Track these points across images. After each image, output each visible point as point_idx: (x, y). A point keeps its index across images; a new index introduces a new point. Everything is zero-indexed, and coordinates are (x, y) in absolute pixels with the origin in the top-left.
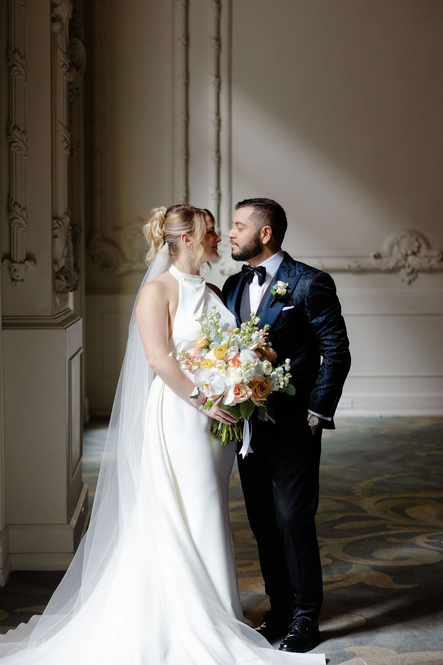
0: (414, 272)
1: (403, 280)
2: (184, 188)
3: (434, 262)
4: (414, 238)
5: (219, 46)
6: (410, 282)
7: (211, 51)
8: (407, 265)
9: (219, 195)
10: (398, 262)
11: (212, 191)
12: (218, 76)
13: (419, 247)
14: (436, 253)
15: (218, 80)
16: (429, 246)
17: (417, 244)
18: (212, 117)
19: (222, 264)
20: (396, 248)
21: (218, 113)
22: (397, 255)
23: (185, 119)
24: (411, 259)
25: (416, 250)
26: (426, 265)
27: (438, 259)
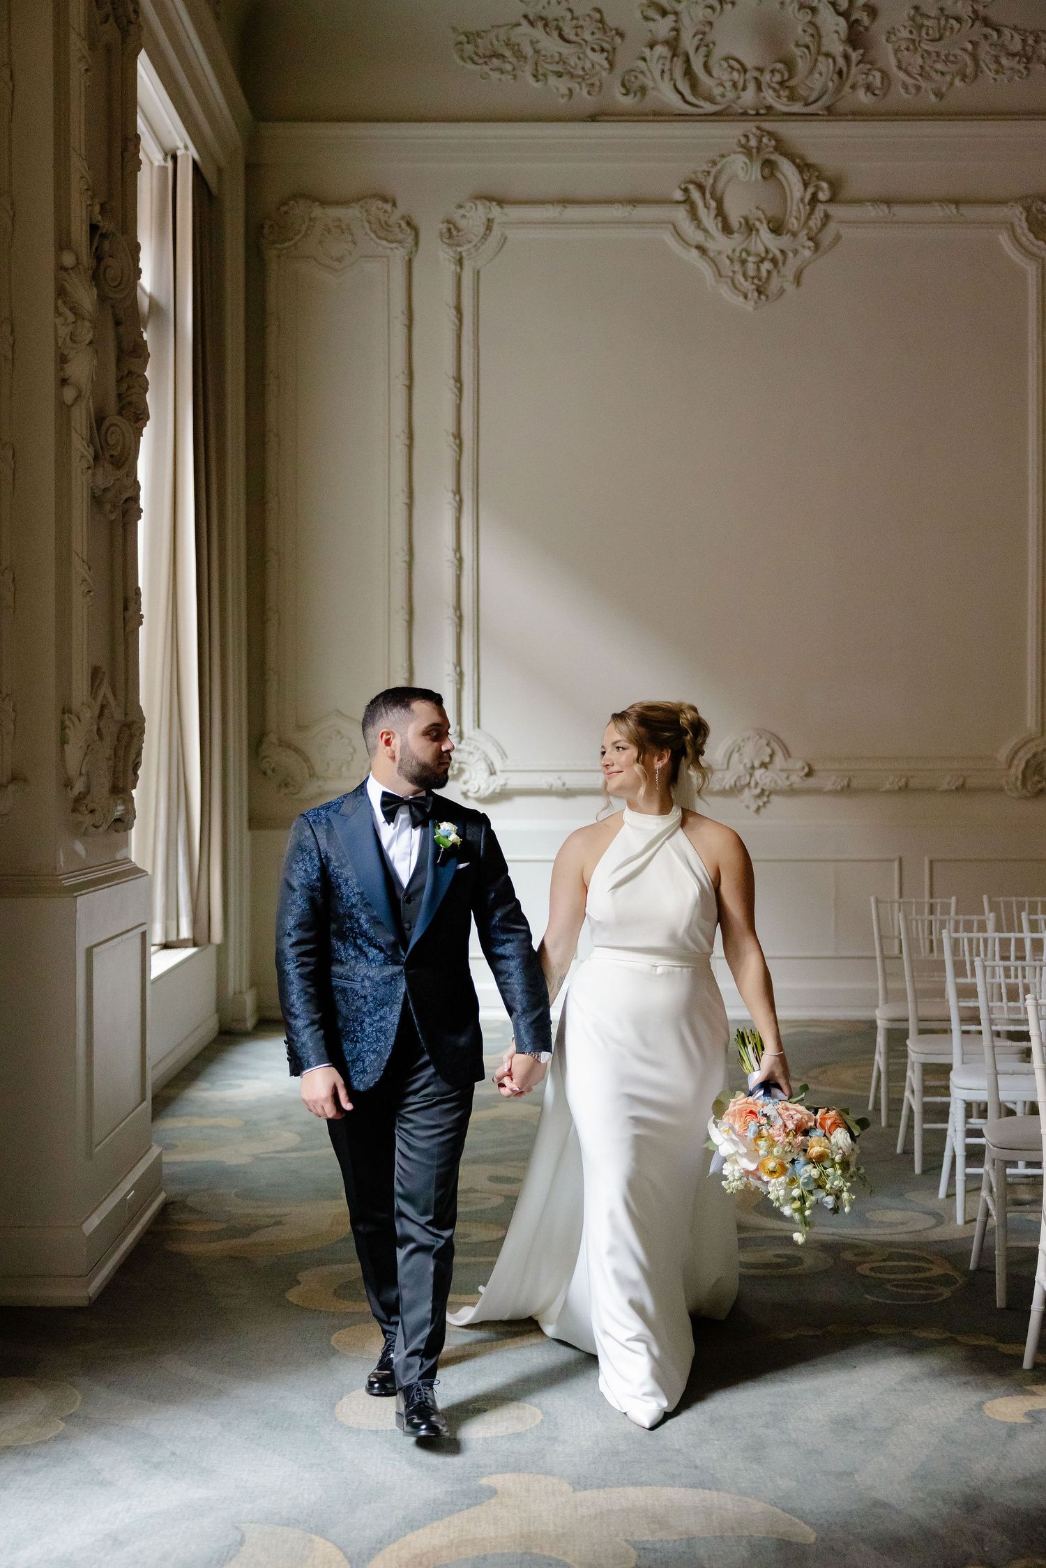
0: (765, 794)
1: (748, 807)
2: (405, 665)
3: (795, 779)
4: (764, 742)
5: (460, 446)
6: (758, 809)
7: (448, 454)
8: (753, 784)
9: (461, 675)
10: (739, 777)
11: (449, 668)
12: (458, 491)
13: (772, 756)
14: (799, 765)
15: (457, 498)
16: (787, 754)
17: (769, 751)
18: (449, 554)
19: (465, 783)
20: (736, 756)
21: (458, 548)
22: (738, 767)
23: (407, 558)
24: (759, 773)
25: (767, 760)
26: (783, 783)
27: (803, 774)
